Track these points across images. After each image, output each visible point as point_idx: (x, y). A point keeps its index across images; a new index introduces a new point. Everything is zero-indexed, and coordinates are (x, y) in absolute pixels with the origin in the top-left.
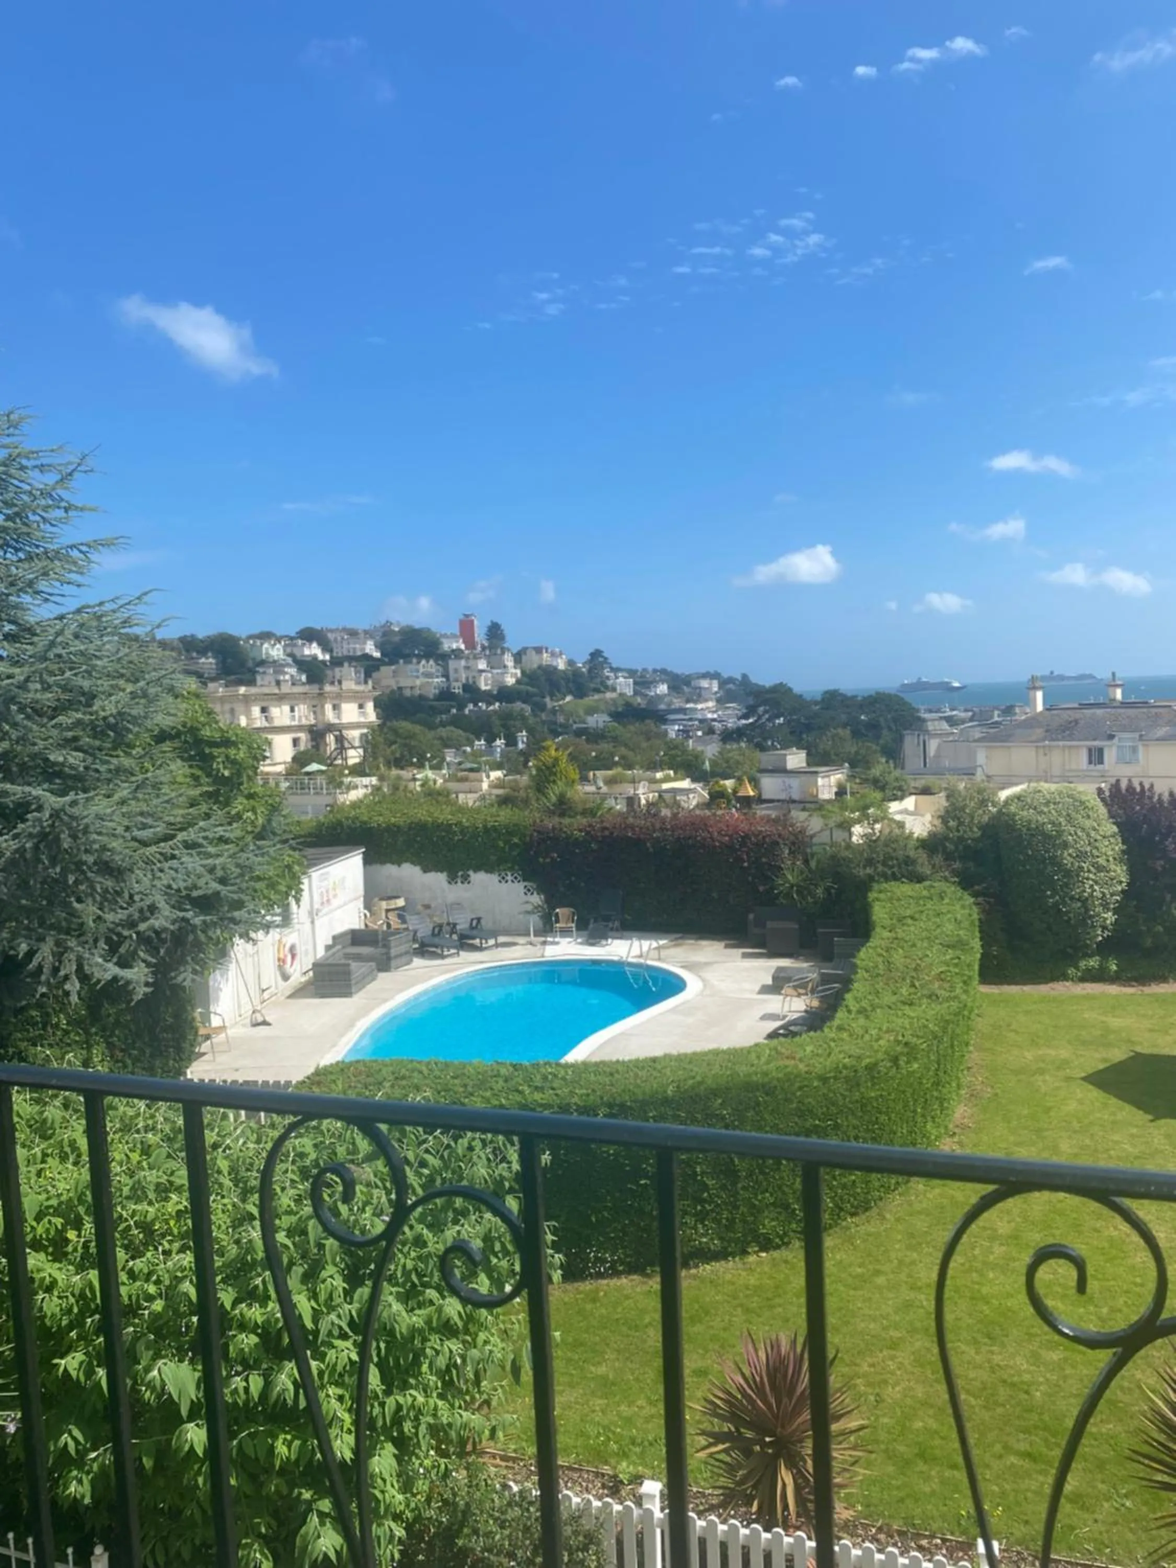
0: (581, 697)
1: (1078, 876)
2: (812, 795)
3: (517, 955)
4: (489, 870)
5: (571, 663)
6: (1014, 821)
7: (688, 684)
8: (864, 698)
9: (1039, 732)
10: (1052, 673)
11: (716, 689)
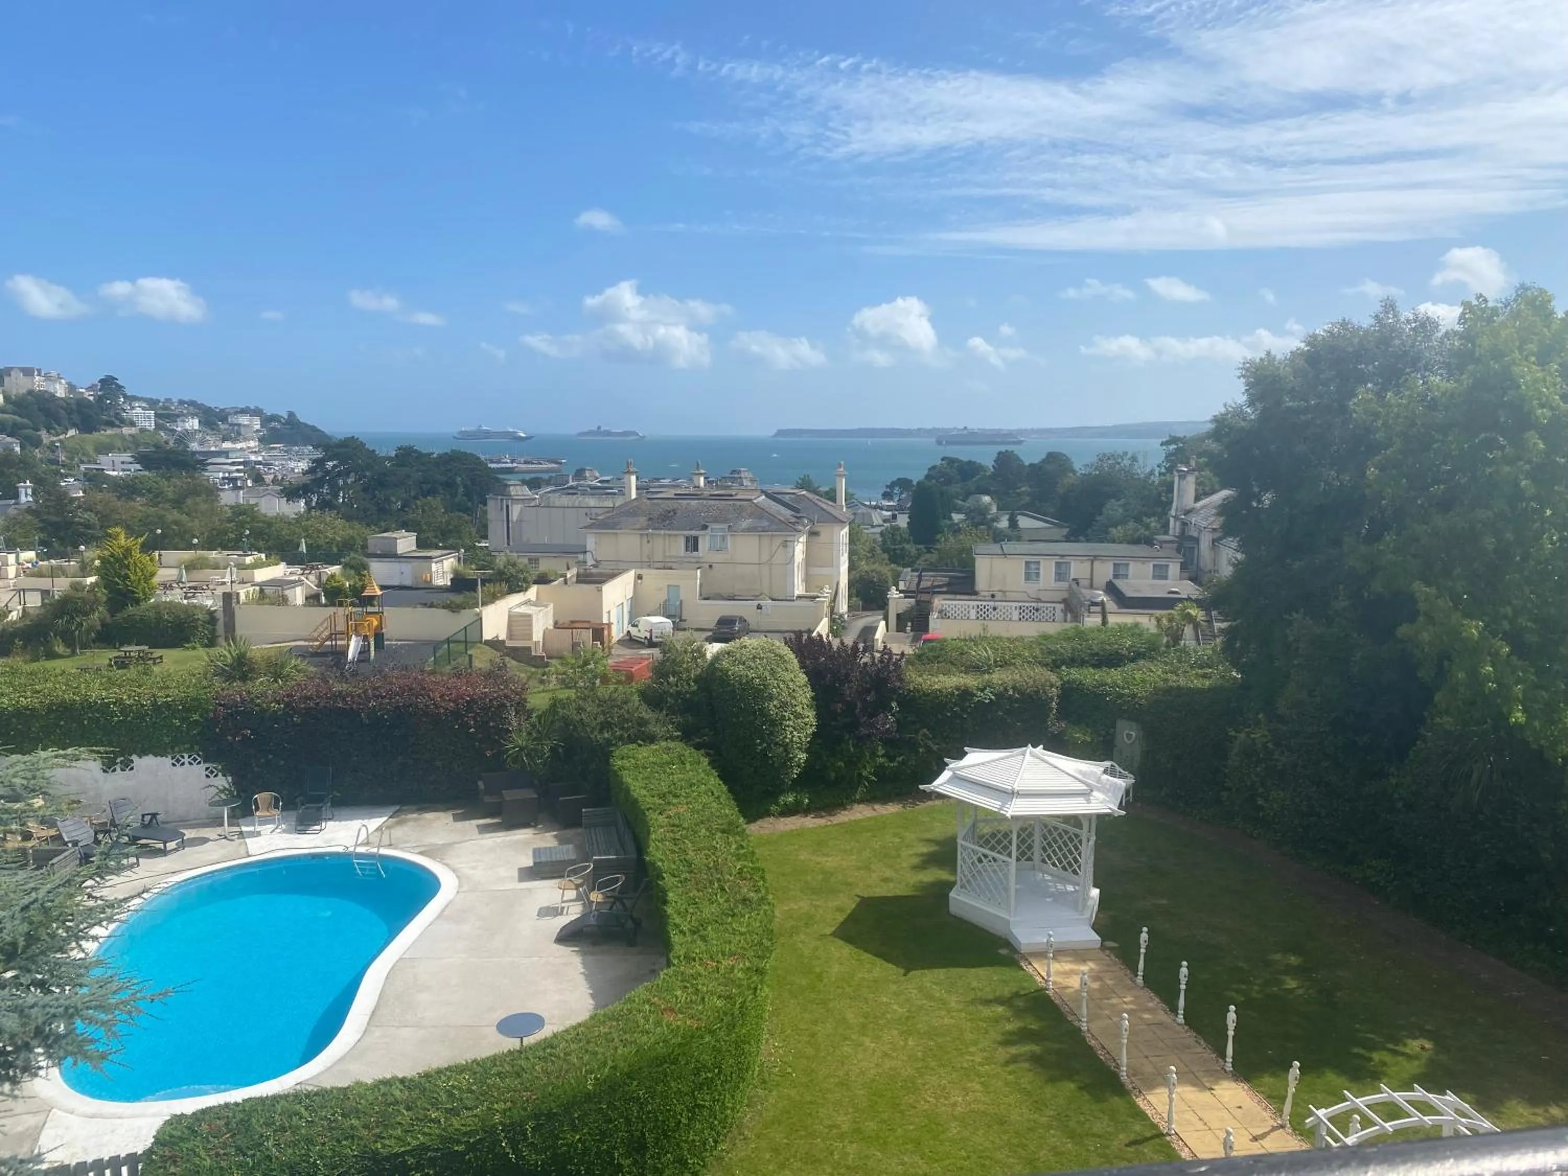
0: (90, 432)
1: (781, 724)
2: (426, 582)
3: (215, 856)
4: (159, 751)
5: (71, 388)
6: (727, 676)
7: (224, 420)
8: (440, 456)
9: (643, 520)
10: (599, 428)
11: (258, 427)
